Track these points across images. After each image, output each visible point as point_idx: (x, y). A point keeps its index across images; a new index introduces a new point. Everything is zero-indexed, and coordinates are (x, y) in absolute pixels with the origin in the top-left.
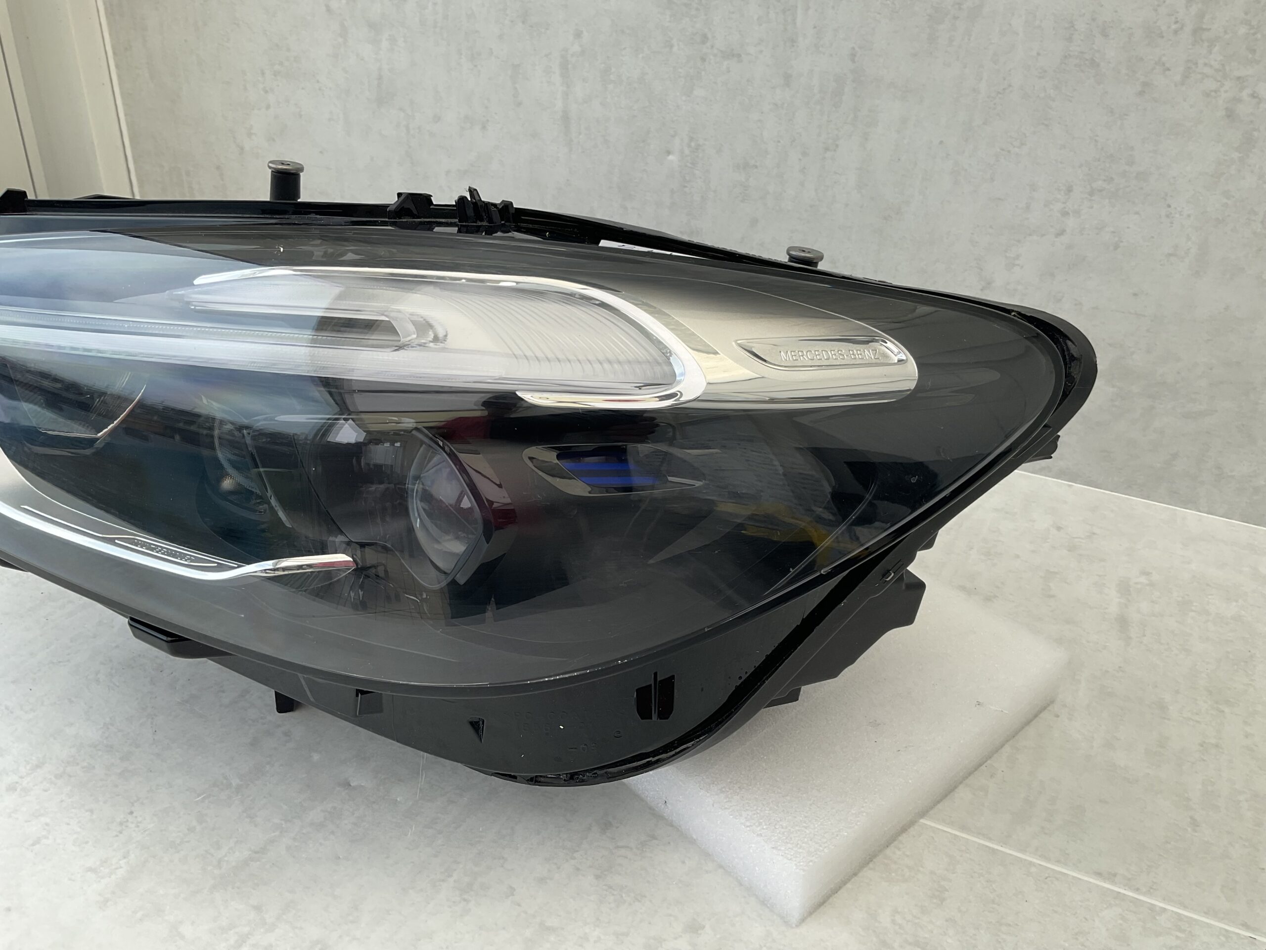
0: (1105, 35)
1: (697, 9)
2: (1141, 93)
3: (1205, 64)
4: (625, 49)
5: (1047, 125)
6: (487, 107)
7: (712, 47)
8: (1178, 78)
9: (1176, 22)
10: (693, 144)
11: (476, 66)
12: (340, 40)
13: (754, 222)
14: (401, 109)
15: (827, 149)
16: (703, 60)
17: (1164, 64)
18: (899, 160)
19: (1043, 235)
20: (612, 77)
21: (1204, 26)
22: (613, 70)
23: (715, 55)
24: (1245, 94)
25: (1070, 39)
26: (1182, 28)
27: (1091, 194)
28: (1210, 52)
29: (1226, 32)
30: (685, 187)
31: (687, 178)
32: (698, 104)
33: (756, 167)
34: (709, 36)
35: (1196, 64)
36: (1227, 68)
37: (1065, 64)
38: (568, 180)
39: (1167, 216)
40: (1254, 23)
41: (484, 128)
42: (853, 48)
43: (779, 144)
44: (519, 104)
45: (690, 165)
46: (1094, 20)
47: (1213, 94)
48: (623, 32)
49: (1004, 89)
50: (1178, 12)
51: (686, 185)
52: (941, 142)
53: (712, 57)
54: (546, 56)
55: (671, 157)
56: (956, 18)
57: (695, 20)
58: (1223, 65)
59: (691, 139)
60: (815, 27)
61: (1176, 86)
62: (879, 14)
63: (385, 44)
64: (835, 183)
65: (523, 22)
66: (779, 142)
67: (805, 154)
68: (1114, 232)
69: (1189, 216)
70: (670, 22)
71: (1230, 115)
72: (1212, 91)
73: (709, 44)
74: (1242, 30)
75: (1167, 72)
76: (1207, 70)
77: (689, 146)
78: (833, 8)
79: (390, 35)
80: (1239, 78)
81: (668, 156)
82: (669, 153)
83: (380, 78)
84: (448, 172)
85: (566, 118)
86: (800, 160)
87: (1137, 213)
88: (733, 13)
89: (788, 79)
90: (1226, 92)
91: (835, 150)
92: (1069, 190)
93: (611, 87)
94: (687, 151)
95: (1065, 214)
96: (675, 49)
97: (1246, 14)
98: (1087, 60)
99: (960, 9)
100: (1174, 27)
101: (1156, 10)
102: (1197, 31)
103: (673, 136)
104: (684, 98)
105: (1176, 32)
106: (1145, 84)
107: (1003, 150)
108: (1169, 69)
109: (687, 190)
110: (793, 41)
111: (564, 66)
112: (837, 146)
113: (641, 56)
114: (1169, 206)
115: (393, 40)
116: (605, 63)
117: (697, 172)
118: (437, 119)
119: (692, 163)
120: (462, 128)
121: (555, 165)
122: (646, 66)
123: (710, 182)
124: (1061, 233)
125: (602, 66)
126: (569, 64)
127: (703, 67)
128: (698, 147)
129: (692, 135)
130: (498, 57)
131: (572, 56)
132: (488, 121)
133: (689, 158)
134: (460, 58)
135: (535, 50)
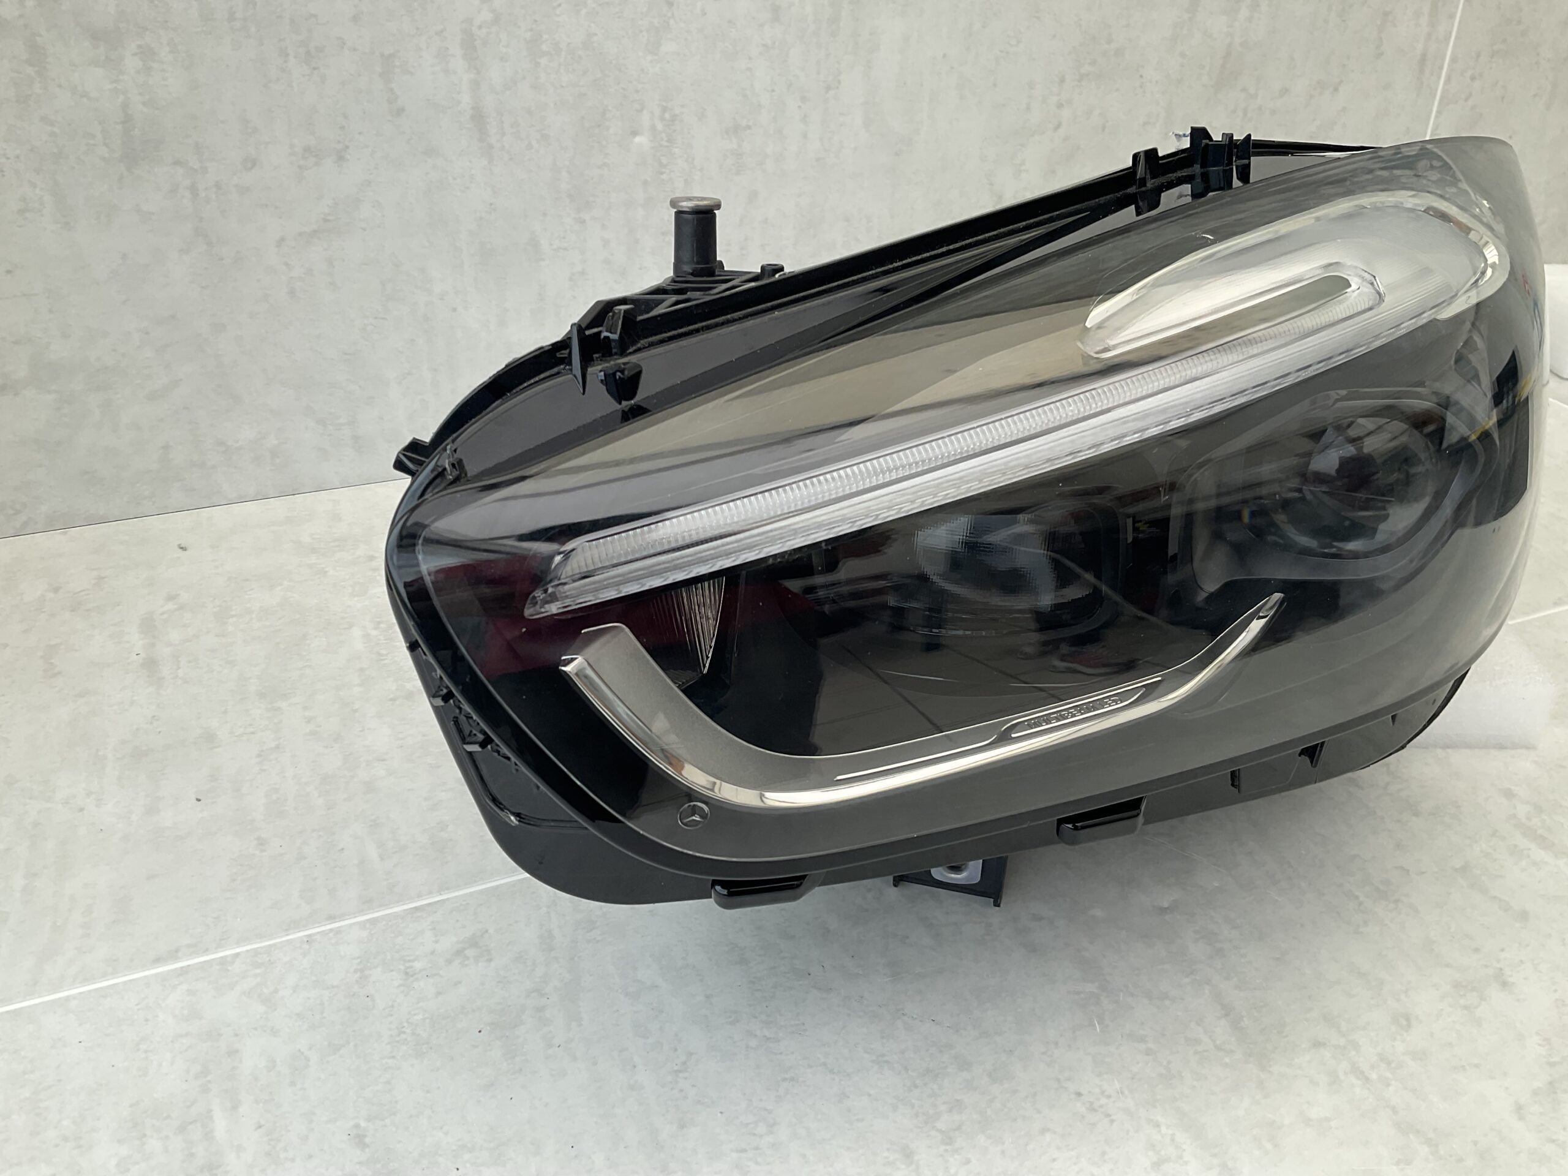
5: (1038, 17)
6: (342, 128)
10: (667, 116)
11: (315, 69)
12: (30, 70)
13: (753, 196)
14: (177, 163)
15: (828, 88)
18: (905, 84)
19: (1043, 133)
20: (544, 47)
22: (545, 37)
27: (1081, 79)
30: (662, 173)
31: (664, 160)
32: (668, 62)
33: (749, 127)
38: (491, 204)
39: (1141, 87)
41: (340, 158)
43: (774, 93)
44: (400, 111)
45: (666, 144)
51: (663, 170)
52: (944, 56)
54: (437, 34)
55: (638, 139)
59: (664, 109)
63: (132, 63)
64: (841, 125)
66: (773, 91)
67: (804, 99)
68: (1101, 114)
69: (1157, 82)
77: (662, 119)
79: (139, 47)
81: (635, 137)
82: (635, 133)
83: (127, 119)
84: (281, 241)
85: (479, 118)
86: (800, 107)
87: (1117, 90)
89: (776, 12)
91: (838, 88)
92: (1062, 80)
93: (544, 61)
94: (660, 126)
95: (1060, 106)
103: (640, 111)
104: (649, 58)
107: (1002, 51)
109: (664, 177)
111: (470, 45)
112: (839, 82)
113: (583, 12)
114: (1141, 76)
115: (147, 54)
116: (531, 30)
117: (676, 150)
118: (251, 163)
119: (668, 141)
120: (300, 167)
121: (468, 188)
122: (592, 25)
123: (693, 159)
124: (1058, 127)
125: (528, 35)
126: (475, 40)
127: (670, 14)
128: (674, 118)
129: (664, 104)
130: (355, 50)
131: (480, 27)
132: (347, 147)
133: (664, 135)
134: (285, 62)
135: (418, 29)
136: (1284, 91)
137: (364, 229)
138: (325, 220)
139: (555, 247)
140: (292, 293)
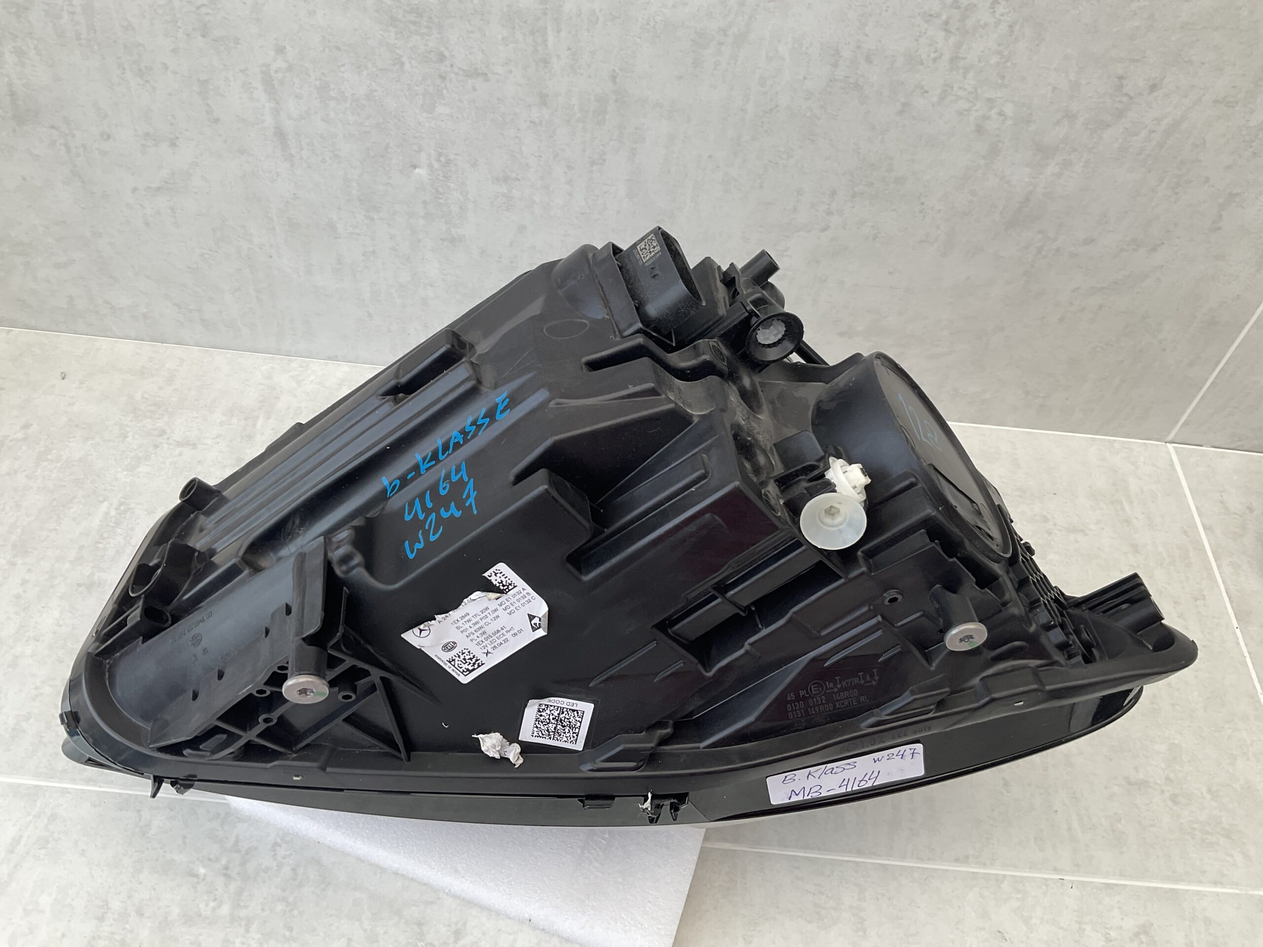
0: (869, 59)
1: (428, 27)
2: (901, 113)
3: (960, 88)
4: (344, 65)
5: (813, 141)
6: (172, 124)
7: (452, 66)
8: (935, 99)
9: (936, 51)
10: (443, 159)
11: (147, 81)
13: (522, 229)
14: (53, 127)
15: (593, 163)
16: (443, 78)
17: (922, 88)
18: (669, 172)
19: (809, 231)
20: (332, 93)
21: (961, 56)
22: (332, 86)
23: (456, 74)
24: (993, 113)
25: (835, 65)
26: (940, 57)
27: (854, 196)
28: (965, 78)
29: (980, 61)
30: (440, 198)
31: (441, 190)
32: (443, 121)
33: (518, 180)
34: (447, 54)
35: (952, 87)
36: (979, 91)
37: (831, 87)
38: (295, 194)
39: (921, 212)
40: (1006, 53)
41: (173, 144)
42: (614, 71)
43: (541, 159)
44: (217, 121)
45: (442, 179)
46: (859, 47)
47: (965, 113)
48: (338, 48)
49: (771, 110)
50: (937, 43)
51: (440, 196)
52: (710, 156)
53: (453, 75)
54: (241, 71)
55: (418, 171)
56: (721, 44)
57: (426, 38)
58: (976, 89)
59: (440, 154)
60: (569, 49)
61: (933, 106)
62: (640, 38)
63: (10, 58)
64: (605, 193)
65: (203, 36)
66: (541, 157)
67: (570, 168)
68: (872, 226)
69: (939, 211)
70: (397, 39)
71: (979, 130)
72: (964, 110)
73: (447, 63)
74: (994, 60)
75: (926, 94)
76: (961, 93)
77: (438, 161)
78: (588, 30)
79: (14, 47)
80: (989, 100)
81: (415, 169)
82: (415, 167)
83: (12, 94)
84: (134, 190)
85: (280, 134)
86: (565, 173)
87: (894, 210)
88: (472, 32)
89: (544, 100)
90: (977, 111)
92: (833, 193)
93: (332, 103)
94: (436, 165)
95: (829, 213)
96: (407, 66)
97: (999, 45)
98: (851, 83)
99: (725, 35)
100: (933, 55)
101: (918, 40)
102: (954, 59)
103: (418, 152)
104: (425, 115)
105: (935, 60)
106: (905, 105)
107: (771, 162)
108: (927, 92)
109: (441, 201)
110: (546, 62)
111: (268, 81)
112: (604, 160)
113: (365, 73)
114: (923, 204)
115: (20, 53)
116: (320, 79)
117: (452, 185)
118: (107, 137)
119: (444, 177)
120: (144, 145)
121: (275, 180)
122: (373, 84)
123: (467, 193)
124: (825, 229)
125: (318, 83)
126: (273, 80)
127: (443, 85)
128: (448, 162)
129: (440, 150)
130: (176, 73)
131: (276, 72)
132: (178, 138)
133: (440, 172)
134: (124, 73)
135: (225, 65)
136: (1089, 241)
137: (196, 193)
138: (166, 182)
139: (349, 231)
140: (147, 224)
